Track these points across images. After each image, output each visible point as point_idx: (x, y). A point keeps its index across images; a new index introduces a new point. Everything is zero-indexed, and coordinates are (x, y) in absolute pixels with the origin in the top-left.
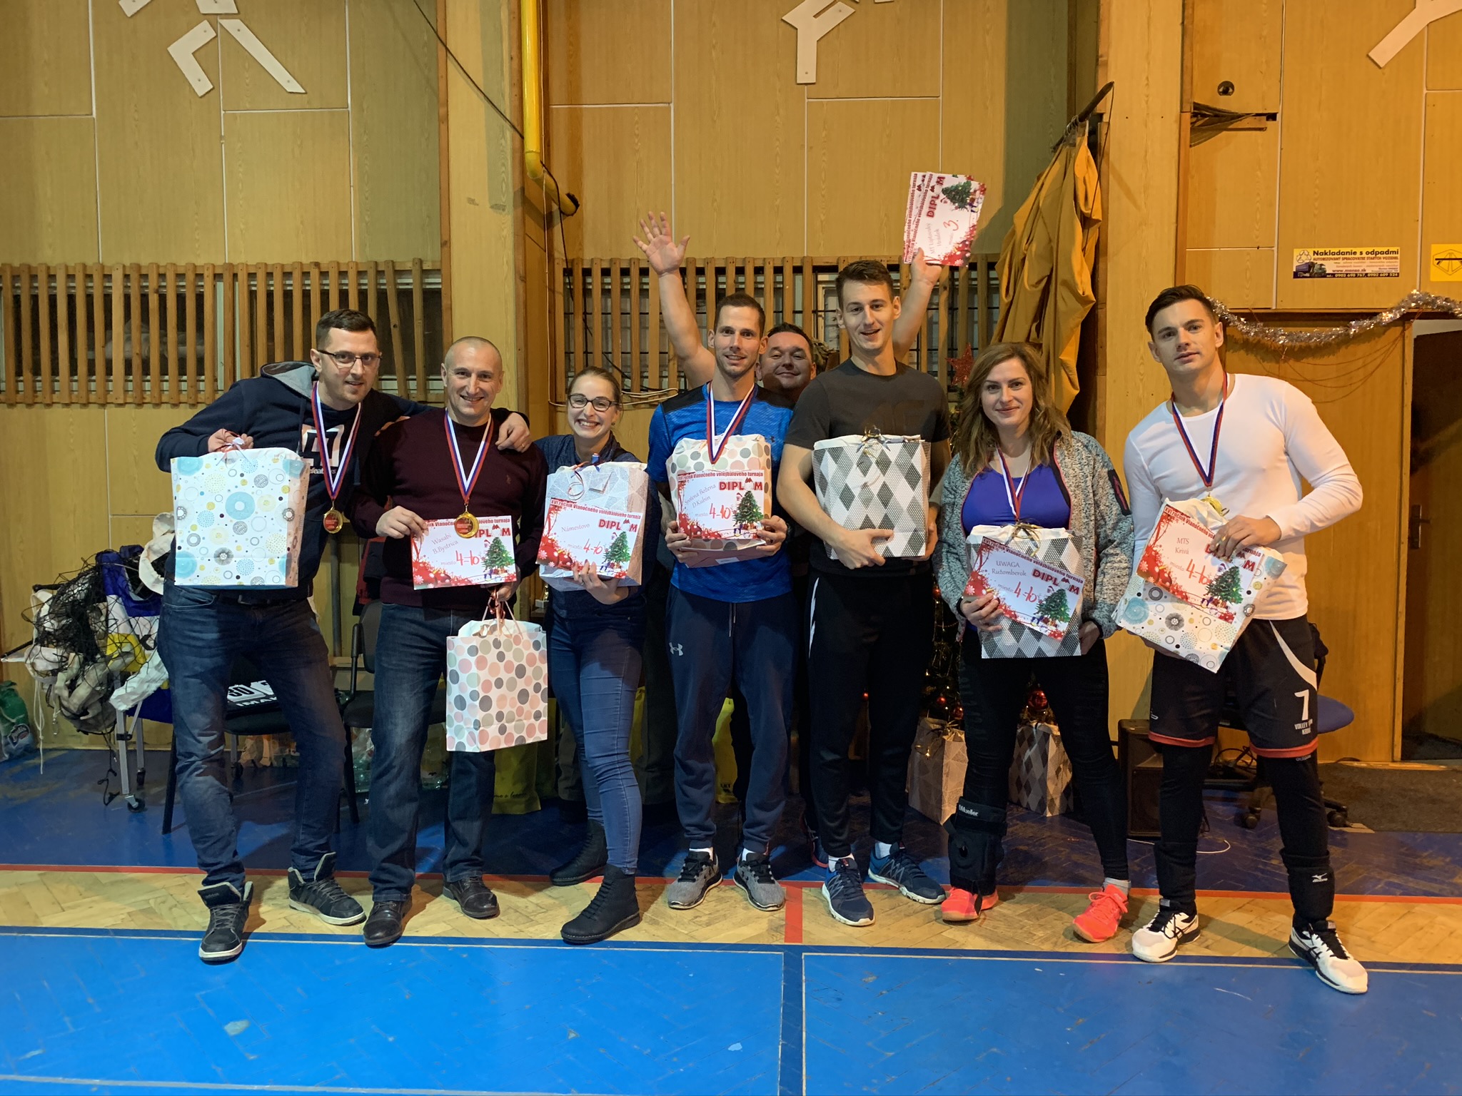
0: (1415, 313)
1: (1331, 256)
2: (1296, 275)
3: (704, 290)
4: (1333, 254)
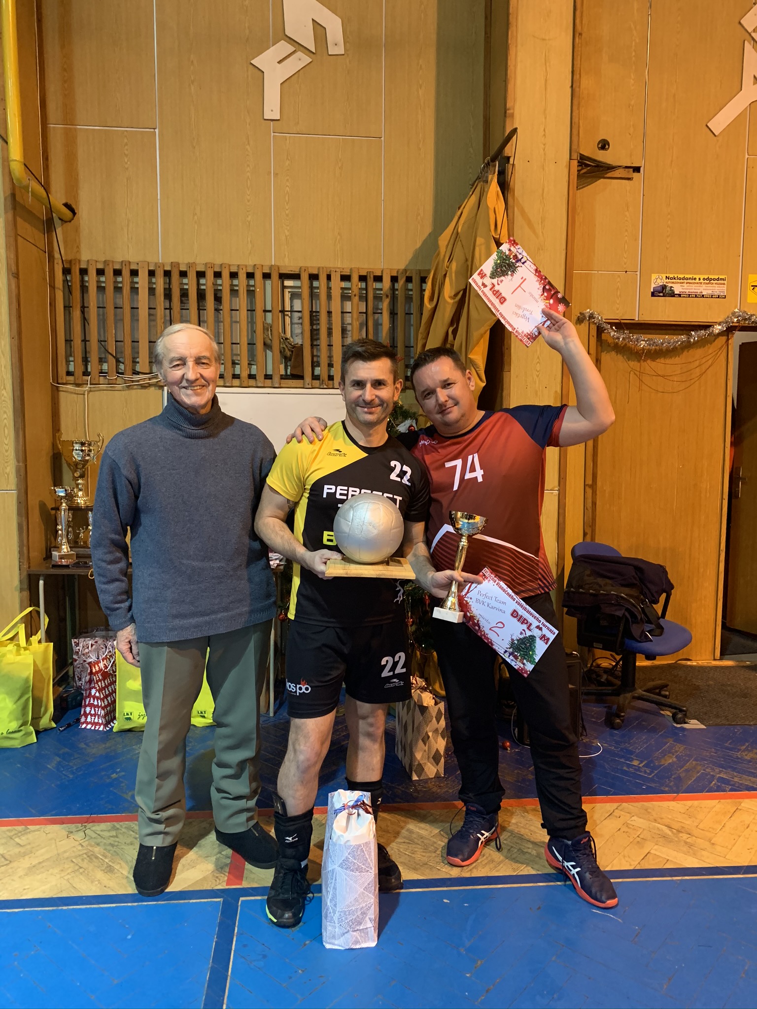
0: (736, 326)
1: (678, 281)
2: (653, 294)
3: (187, 289)
4: (680, 279)
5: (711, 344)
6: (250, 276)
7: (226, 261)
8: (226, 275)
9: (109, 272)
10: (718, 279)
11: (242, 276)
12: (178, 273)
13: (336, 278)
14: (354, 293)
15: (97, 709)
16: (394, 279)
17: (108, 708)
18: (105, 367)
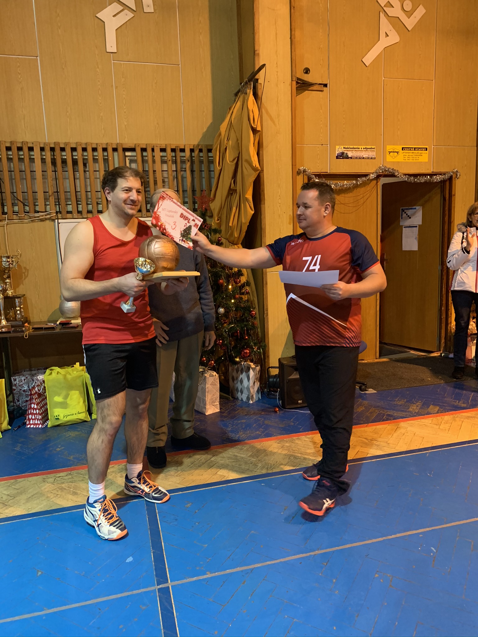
0: (381, 175)
1: (350, 150)
2: (337, 158)
3: (66, 159)
4: (351, 148)
5: (368, 185)
6: (105, 150)
7: (89, 141)
8: (89, 149)
9: (14, 149)
10: (371, 148)
11: (100, 150)
12: (59, 149)
13: (157, 150)
14: (169, 159)
15: (36, 416)
16: (192, 151)
17: (43, 414)
18: (16, 208)
